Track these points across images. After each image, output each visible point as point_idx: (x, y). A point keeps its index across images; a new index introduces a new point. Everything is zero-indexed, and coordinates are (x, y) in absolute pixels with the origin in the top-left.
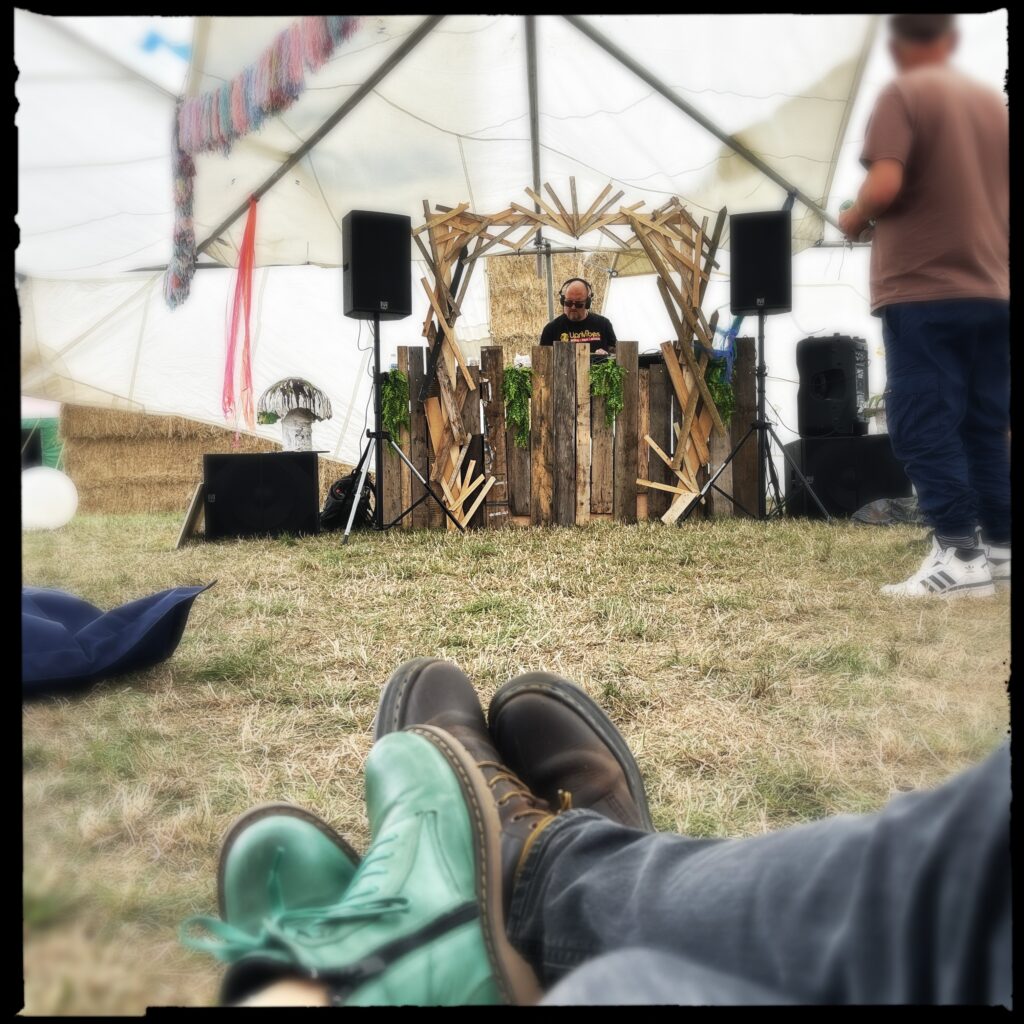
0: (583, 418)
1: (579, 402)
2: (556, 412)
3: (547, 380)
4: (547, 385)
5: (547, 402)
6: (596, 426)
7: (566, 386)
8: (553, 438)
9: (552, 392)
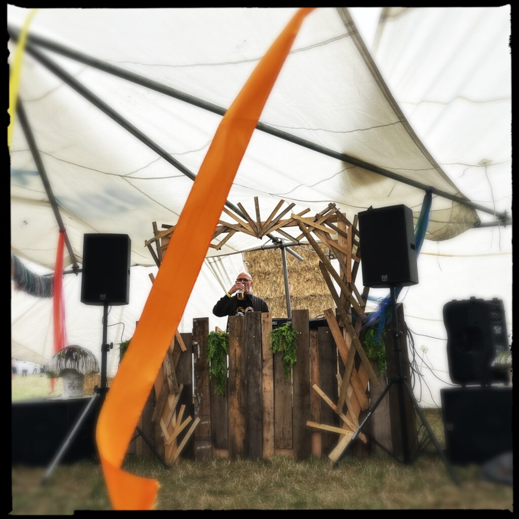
0: (267, 371)
1: (264, 358)
2: (247, 366)
3: (240, 341)
4: (240, 345)
5: (240, 358)
6: (278, 376)
7: (254, 345)
8: (245, 386)
9: (243, 350)
